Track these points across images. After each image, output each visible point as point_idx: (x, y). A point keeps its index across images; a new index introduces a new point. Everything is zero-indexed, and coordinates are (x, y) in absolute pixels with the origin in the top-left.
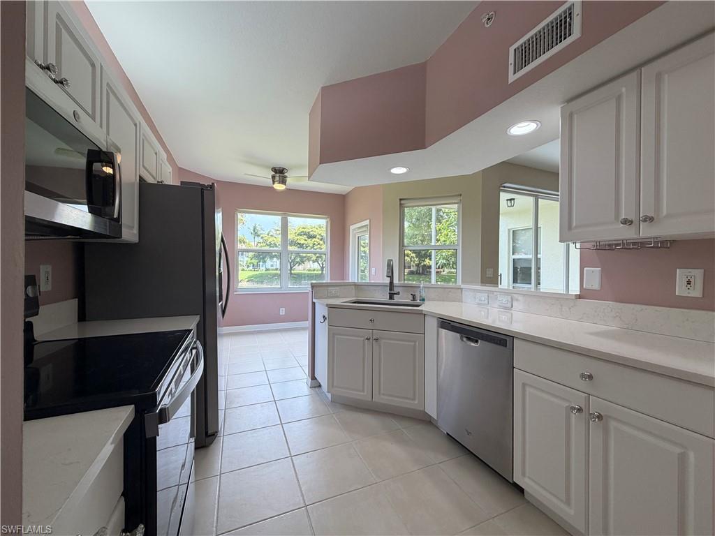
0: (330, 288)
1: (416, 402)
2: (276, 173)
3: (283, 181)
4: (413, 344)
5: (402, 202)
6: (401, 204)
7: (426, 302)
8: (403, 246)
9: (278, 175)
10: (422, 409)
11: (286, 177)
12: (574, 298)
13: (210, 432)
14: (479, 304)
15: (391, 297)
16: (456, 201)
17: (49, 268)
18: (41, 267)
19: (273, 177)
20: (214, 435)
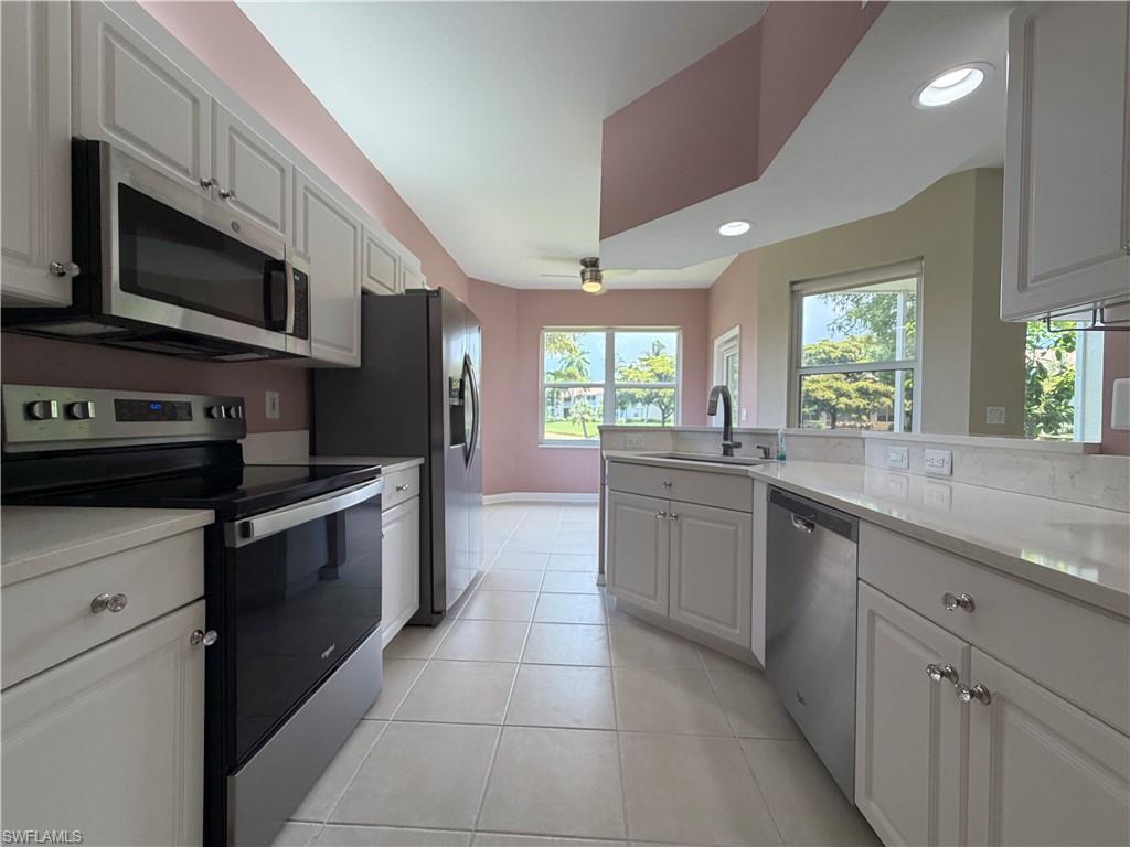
0: (628, 435)
1: (738, 631)
2: (587, 267)
3: (597, 278)
4: (732, 528)
5: (796, 287)
6: (793, 292)
7: (787, 462)
8: (798, 367)
9: (589, 269)
10: (746, 645)
11: (599, 271)
12: (1081, 450)
13: (436, 608)
14: (892, 468)
15: (727, 451)
16: (913, 272)
17: (276, 395)
18: (267, 393)
19: (583, 273)
20: (440, 613)
